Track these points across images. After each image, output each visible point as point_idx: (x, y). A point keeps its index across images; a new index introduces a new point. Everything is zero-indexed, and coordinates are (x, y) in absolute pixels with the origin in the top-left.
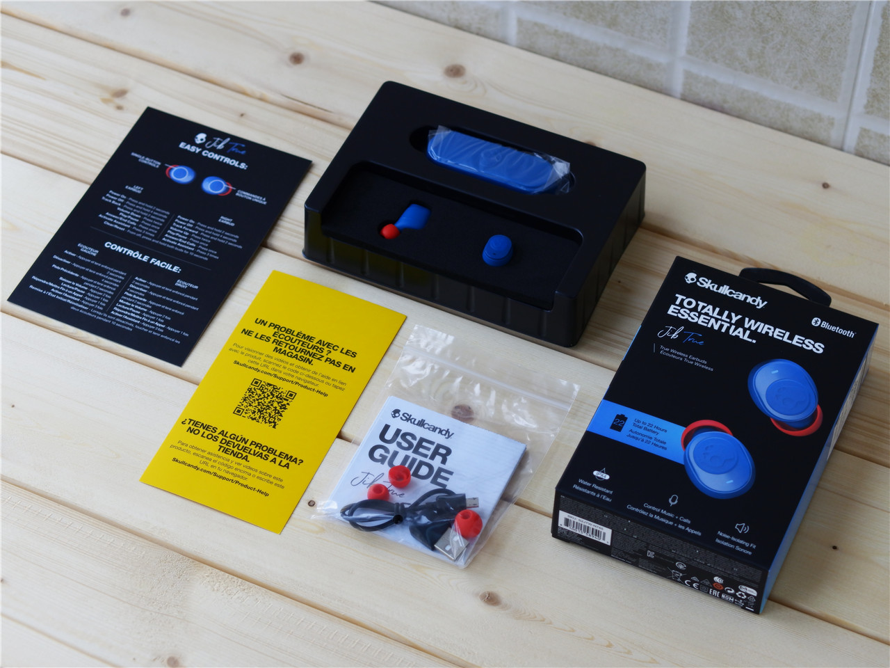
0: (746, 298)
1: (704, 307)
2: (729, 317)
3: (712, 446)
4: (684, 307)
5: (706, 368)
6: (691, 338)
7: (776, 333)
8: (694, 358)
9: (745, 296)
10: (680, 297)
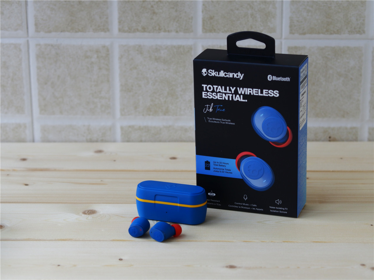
0: (233, 75)
1: (217, 88)
2: (230, 90)
3: (250, 165)
4: (208, 92)
5: (231, 124)
6: (218, 108)
7: (255, 92)
8: (224, 120)
9: (232, 74)
10: (204, 86)
